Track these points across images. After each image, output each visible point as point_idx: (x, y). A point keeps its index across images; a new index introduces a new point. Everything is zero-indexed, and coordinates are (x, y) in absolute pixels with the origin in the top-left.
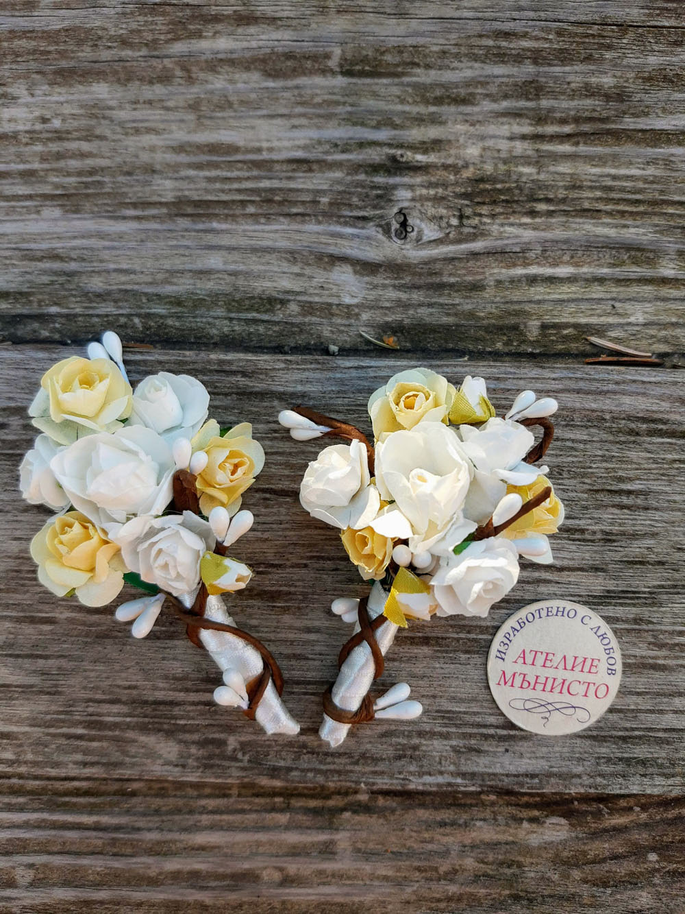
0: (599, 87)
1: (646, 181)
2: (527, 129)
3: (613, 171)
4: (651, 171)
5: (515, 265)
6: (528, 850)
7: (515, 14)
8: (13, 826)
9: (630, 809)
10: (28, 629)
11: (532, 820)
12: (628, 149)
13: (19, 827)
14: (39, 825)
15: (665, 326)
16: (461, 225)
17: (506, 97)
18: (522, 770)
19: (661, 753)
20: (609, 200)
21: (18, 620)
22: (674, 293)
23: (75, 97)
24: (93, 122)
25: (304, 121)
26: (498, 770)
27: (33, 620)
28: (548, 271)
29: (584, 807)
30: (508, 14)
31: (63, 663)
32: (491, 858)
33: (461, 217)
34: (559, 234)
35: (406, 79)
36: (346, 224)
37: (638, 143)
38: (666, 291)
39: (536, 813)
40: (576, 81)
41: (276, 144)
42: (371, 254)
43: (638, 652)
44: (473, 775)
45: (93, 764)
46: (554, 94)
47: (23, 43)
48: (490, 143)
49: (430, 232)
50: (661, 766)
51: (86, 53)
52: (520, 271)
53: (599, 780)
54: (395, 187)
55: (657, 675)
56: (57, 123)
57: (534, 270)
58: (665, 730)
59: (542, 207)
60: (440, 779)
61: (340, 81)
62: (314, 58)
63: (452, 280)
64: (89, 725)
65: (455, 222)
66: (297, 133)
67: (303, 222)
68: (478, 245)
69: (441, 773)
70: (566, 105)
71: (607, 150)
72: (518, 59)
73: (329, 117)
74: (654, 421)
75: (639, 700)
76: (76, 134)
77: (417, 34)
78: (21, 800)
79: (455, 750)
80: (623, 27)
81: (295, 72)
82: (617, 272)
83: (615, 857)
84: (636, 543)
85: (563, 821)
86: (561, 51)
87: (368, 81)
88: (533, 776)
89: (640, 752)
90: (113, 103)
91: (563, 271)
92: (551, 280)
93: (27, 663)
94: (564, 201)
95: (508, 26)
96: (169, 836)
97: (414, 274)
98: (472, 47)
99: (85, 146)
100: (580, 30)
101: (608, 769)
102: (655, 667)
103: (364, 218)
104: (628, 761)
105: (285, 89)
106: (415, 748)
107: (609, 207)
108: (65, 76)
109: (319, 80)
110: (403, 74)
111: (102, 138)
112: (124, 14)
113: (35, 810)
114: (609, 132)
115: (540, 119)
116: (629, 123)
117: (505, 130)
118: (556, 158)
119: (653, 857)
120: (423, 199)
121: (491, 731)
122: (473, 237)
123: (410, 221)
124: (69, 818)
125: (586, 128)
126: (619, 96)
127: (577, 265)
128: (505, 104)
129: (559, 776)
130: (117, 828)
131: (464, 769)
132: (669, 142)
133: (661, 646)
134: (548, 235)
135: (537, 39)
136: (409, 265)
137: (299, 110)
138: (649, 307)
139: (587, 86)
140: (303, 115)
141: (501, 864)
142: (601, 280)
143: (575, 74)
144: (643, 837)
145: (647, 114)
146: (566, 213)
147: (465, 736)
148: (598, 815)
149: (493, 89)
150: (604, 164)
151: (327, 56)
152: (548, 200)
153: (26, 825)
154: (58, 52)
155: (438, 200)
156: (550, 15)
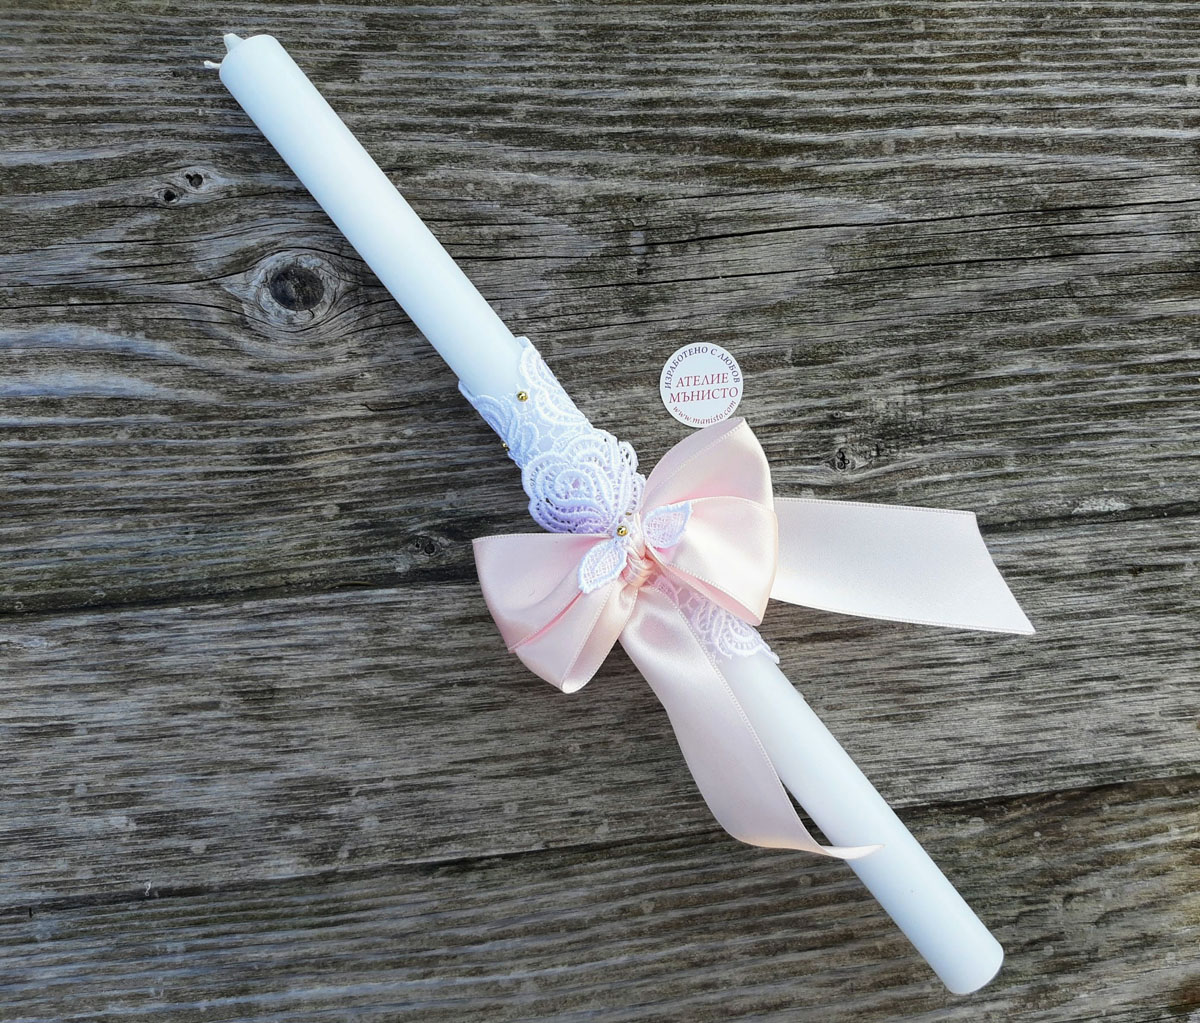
0: (958, 354)
1: (992, 412)
2: (914, 387)
3: (970, 407)
4: (994, 404)
5: (914, 477)
6: (960, 841)
7: (901, 314)
8: (637, 876)
9: (1020, 806)
10: (645, 745)
11: (961, 822)
12: (979, 392)
13: (641, 875)
14: (654, 872)
15: (1012, 504)
16: (878, 455)
17: (899, 368)
18: (953, 788)
19: (1034, 767)
20: (969, 428)
21: (638, 740)
22: (1016, 482)
23: (623, 397)
24: (636, 413)
25: (773, 399)
26: (939, 790)
27: (647, 739)
28: (936, 478)
29: (992, 809)
30: (896, 315)
31: (670, 763)
32: (939, 849)
33: (878, 450)
34: (940, 454)
35: (835, 364)
36: (807, 464)
37: (985, 387)
38: (1009, 482)
39: (964, 817)
40: (943, 352)
41: (756, 415)
42: (823, 480)
43: (1013, 708)
44: (924, 795)
45: (694, 823)
46: (930, 362)
47: (584, 364)
48: (891, 399)
49: (860, 462)
50: (1036, 775)
51: (627, 367)
52: (917, 480)
53: (999, 788)
54: (834, 435)
55: (1027, 720)
56: (612, 416)
57: (926, 478)
58: (1036, 753)
59: (927, 437)
60: (906, 801)
61: (793, 370)
62: (776, 356)
63: (876, 491)
64: (688, 799)
65: (874, 453)
66: (769, 407)
67: (780, 465)
68: (890, 467)
69: (905, 797)
70: (937, 368)
71: (966, 394)
72: (905, 342)
73: (789, 393)
74: (1009, 567)
75: (1018, 737)
76: (626, 422)
77: (839, 334)
78: (640, 857)
79: (911, 781)
80: (970, 314)
81: (764, 367)
82: (978, 473)
83: (1015, 838)
84: (1005, 642)
85: (980, 819)
86: (931, 333)
87: (811, 367)
88: (960, 791)
89: (1022, 768)
90: (648, 399)
91: (944, 477)
92: (938, 483)
93: (647, 767)
94: (941, 431)
95: (896, 322)
96: (738, 865)
97: (852, 490)
98: (874, 338)
99: (633, 430)
100: (942, 319)
101: (1005, 781)
102: (1026, 716)
103: (818, 459)
104: (1015, 775)
105: (759, 378)
106: (888, 783)
107: (969, 432)
108: (614, 384)
109: (780, 371)
110: (834, 361)
111: (645, 423)
112: (650, 340)
113: (650, 863)
114: (966, 382)
115: (922, 380)
116: (978, 374)
117: (900, 389)
118: (933, 402)
119: (1037, 834)
120: (852, 442)
121: (932, 767)
122: (887, 462)
123: (847, 457)
124: (673, 864)
125: (951, 381)
126: (971, 358)
127: (953, 472)
128: (899, 372)
129: (975, 789)
130: (705, 865)
131: (919, 792)
132: (1004, 384)
133: (1027, 702)
134: (934, 455)
135: (915, 327)
136: (849, 485)
137: (769, 391)
138: (1000, 493)
139: (950, 354)
140: (773, 395)
141: (946, 852)
142: (969, 479)
143: (942, 348)
144: (1030, 823)
145: (989, 367)
146: (943, 439)
147: (917, 772)
148: (1001, 813)
149: (890, 364)
150: (964, 404)
151: (784, 354)
152: (931, 432)
153: (646, 874)
154: (608, 368)
155: (862, 441)
156: (924, 312)
